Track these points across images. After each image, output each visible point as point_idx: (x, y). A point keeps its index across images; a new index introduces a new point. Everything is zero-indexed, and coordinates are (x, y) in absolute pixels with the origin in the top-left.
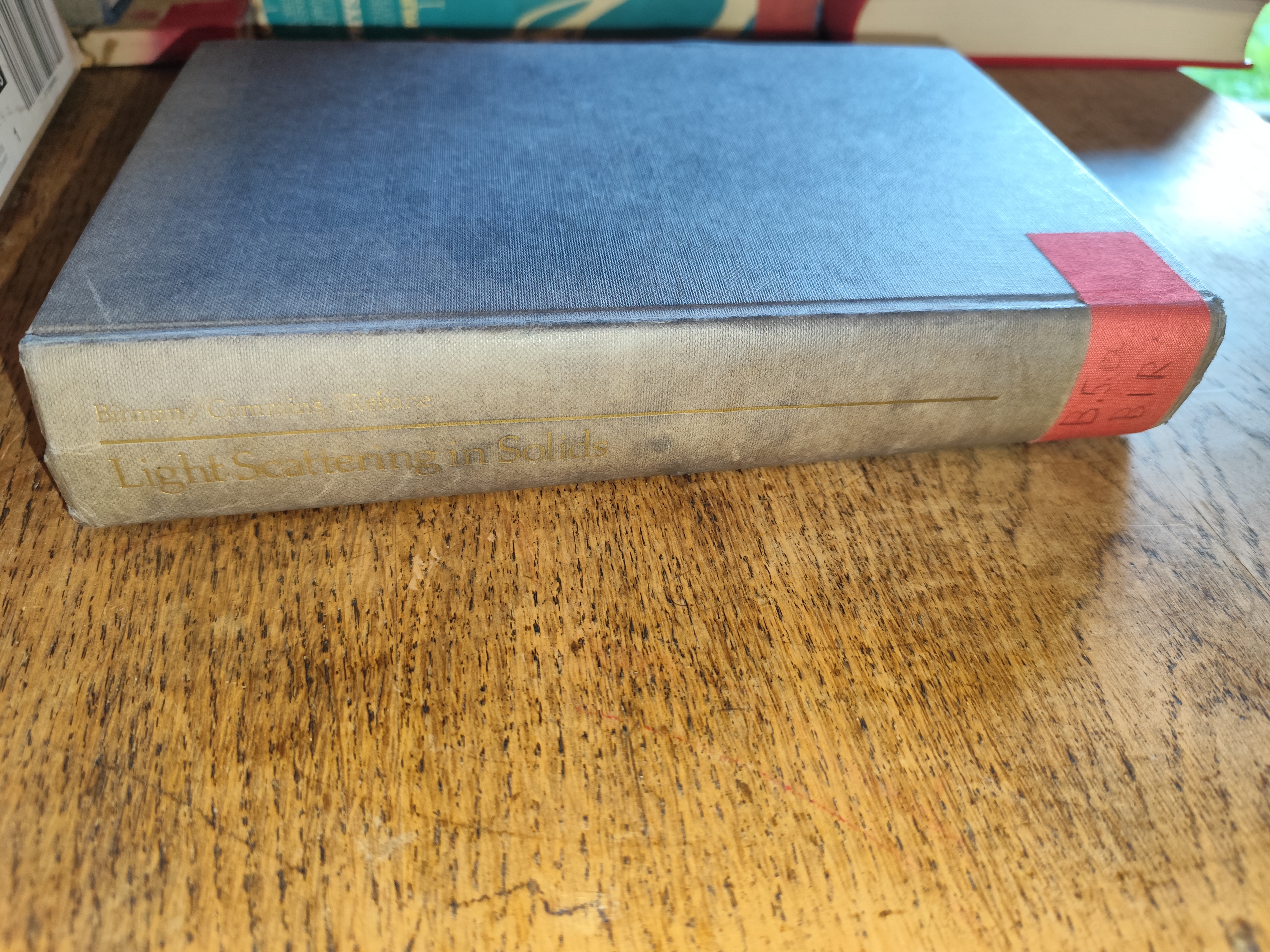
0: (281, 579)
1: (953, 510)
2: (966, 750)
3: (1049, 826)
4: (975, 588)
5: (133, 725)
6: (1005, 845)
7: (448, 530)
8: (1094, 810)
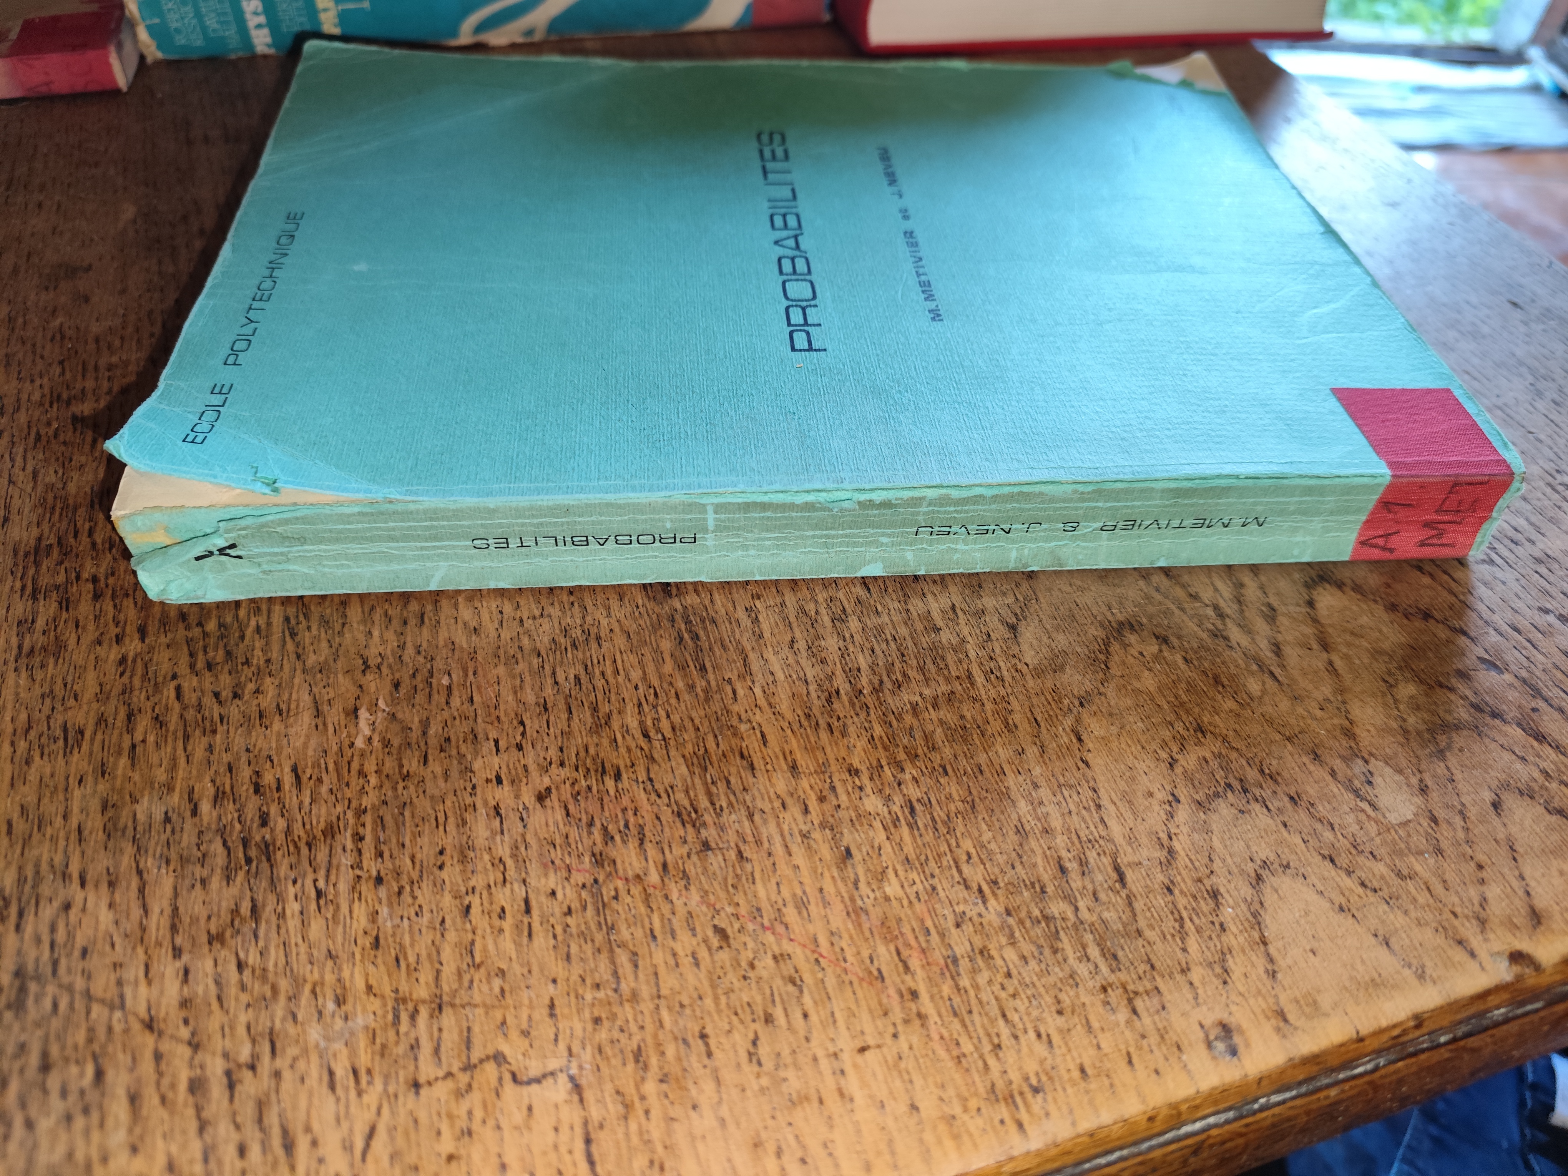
0: (210, 749)
1: (953, 607)
2: (954, 871)
3: (1034, 943)
4: (972, 693)
5: (53, 929)
6: (989, 967)
7: (397, 676)
8: (1082, 923)
